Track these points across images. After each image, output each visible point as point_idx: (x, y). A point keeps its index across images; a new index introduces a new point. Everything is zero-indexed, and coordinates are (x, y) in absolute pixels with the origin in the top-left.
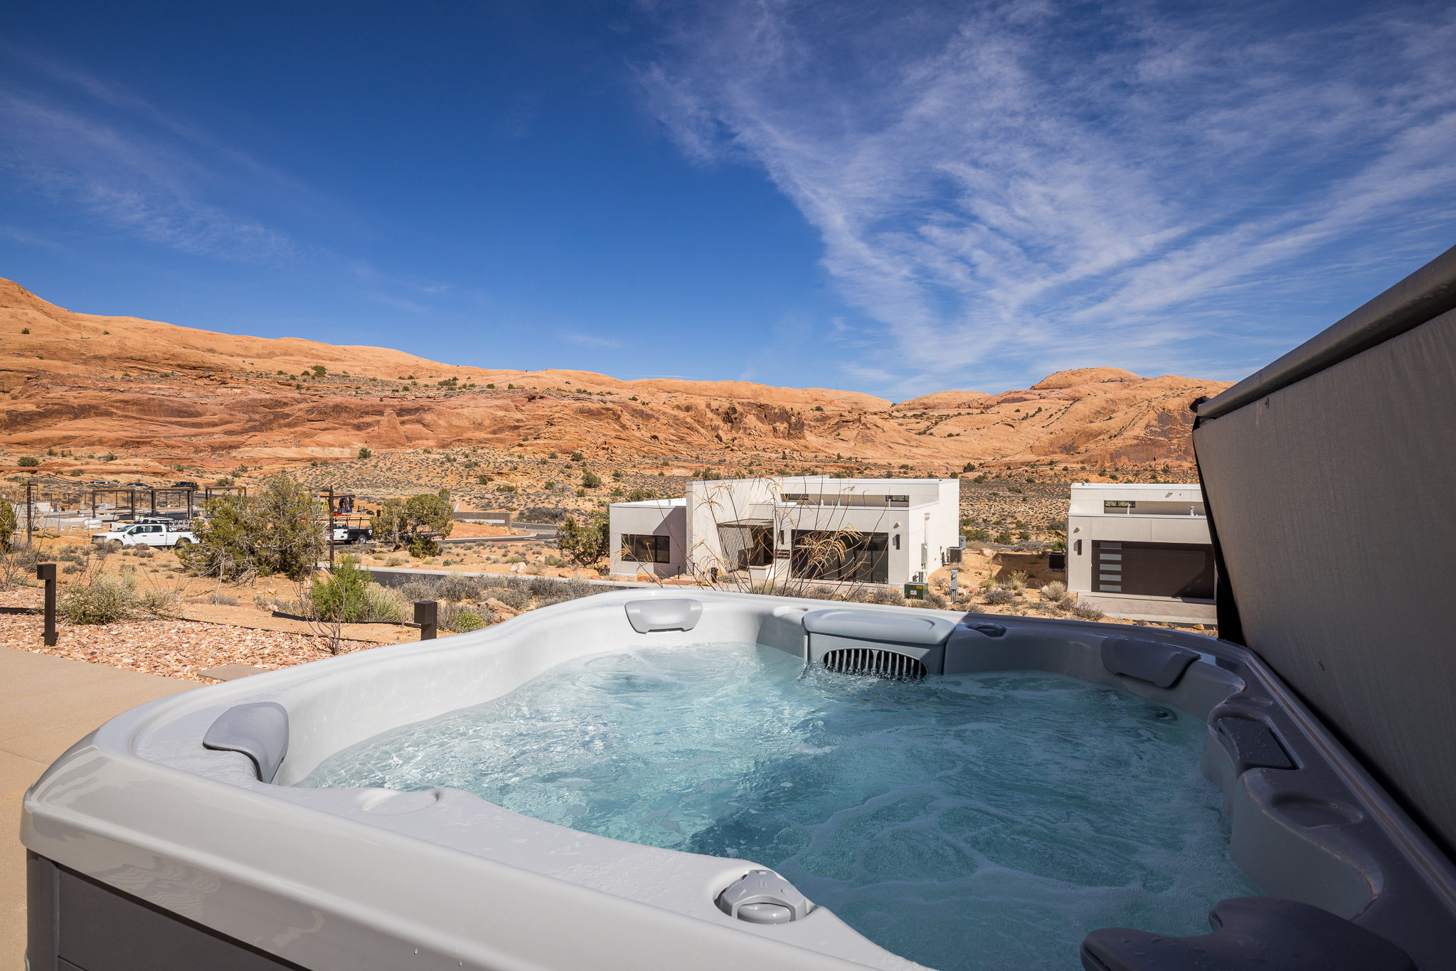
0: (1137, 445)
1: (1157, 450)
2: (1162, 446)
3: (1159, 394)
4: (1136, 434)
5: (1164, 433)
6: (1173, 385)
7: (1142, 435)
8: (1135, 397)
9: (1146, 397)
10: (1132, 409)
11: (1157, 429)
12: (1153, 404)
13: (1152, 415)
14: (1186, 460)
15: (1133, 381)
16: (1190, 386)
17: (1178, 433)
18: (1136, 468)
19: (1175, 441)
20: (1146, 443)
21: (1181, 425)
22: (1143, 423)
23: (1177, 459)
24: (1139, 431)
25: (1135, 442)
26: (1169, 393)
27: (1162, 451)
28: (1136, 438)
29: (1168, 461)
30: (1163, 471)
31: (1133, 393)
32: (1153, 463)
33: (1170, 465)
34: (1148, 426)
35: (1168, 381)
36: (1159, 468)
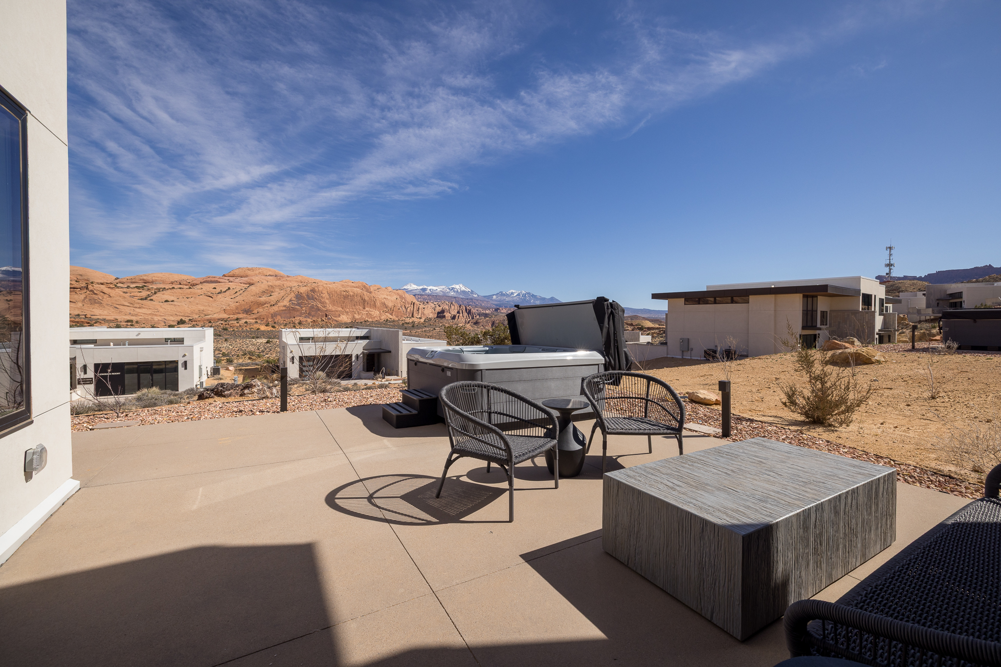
0: (285, 310)
1: (295, 313)
2: (298, 311)
3: (296, 284)
4: (285, 304)
5: (298, 304)
6: (302, 280)
7: (288, 305)
8: (283, 285)
9: (289, 285)
10: (282, 291)
11: (295, 302)
12: (293, 289)
13: (293, 295)
14: (309, 318)
15: (282, 277)
16: (310, 281)
17: (305, 304)
18: (285, 322)
19: (304, 309)
20: (290, 309)
21: (307, 301)
22: (288, 299)
23: (305, 318)
24: (286, 302)
25: (284, 308)
26: (300, 284)
27: (298, 313)
28: (285, 306)
29: (301, 318)
30: (298, 323)
31: (282, 283)
32: (293, 319)
33: (302, 320)
34: (290, 300)
35: (300, 278)
36: (297, 322)
